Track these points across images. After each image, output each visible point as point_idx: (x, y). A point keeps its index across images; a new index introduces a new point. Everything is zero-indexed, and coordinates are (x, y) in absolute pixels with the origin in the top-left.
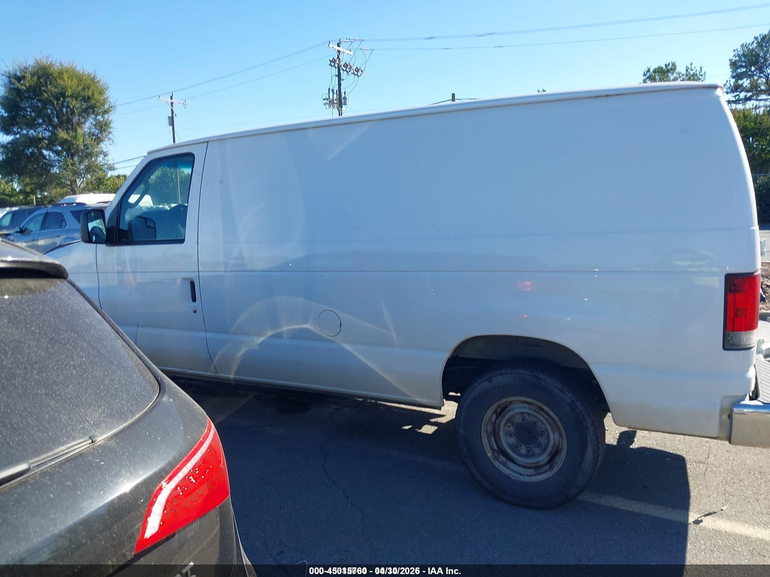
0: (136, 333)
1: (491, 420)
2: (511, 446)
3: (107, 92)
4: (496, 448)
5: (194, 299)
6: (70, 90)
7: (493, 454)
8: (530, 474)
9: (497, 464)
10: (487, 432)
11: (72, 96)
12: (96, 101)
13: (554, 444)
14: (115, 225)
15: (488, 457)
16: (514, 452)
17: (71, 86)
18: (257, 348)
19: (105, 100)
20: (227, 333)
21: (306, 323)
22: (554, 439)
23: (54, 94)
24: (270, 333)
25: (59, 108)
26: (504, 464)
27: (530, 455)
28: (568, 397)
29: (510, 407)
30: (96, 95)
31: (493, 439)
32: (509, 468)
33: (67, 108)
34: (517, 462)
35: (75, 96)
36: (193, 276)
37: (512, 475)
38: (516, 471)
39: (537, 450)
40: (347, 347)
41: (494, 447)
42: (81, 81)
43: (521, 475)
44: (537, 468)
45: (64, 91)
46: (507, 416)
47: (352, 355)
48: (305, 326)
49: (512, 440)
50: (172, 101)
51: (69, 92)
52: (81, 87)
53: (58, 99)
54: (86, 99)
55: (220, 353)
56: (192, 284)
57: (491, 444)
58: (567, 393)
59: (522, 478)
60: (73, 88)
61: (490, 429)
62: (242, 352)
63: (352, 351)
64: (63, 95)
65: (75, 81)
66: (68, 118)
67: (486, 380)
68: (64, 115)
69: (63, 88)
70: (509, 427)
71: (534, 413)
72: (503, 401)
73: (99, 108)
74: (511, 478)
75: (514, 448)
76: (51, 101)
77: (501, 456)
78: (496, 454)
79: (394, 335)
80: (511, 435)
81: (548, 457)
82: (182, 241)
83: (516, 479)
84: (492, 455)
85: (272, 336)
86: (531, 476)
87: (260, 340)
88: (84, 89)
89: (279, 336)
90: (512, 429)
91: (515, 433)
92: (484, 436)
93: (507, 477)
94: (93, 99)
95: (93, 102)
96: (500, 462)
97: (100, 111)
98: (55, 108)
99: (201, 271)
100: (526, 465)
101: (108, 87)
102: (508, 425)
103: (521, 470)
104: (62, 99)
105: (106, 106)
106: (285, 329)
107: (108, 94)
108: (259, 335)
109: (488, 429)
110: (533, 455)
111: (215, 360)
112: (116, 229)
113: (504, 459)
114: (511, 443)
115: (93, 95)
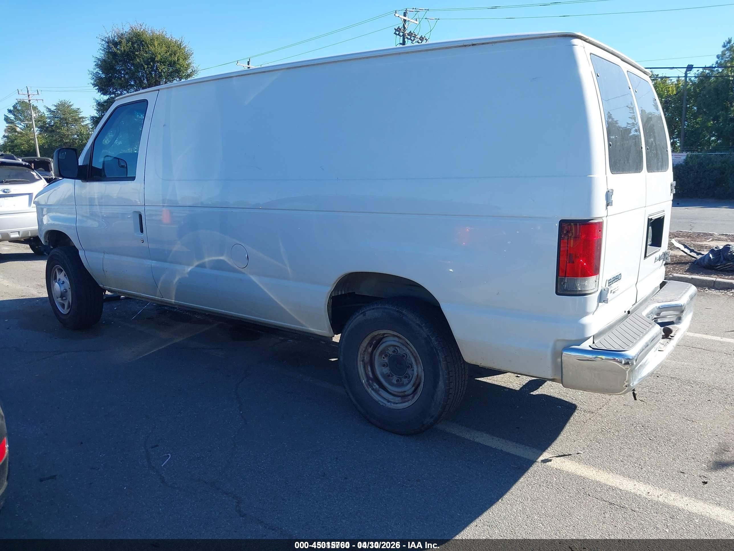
0: (103, 259)
1: (368, 350)
2: (384, 376)
3: (191, 57)
4: (371, 376)
5: (142, 231)
6: (159, 56)
7: (368, 381)
8: (397, 402)
9: (370, 390)
10: (363, 361)
11: (160, 62)
12: (180, 65)
13: (418, 375)
14: (88, 163)
15: (362, 384)
16: (386, 381)
17: (160, 52)
18: (187, 276)
19: (188, 65)
20: (165, 261)
21: (222, 255)
22: (417, 371)
23: (145, 59)
24: (196, 263)
25: (149, 72)
26: (376, 391)
27: (399, 384)
28: (424, 332)
29: (384, 340)
30: (181, 60)
31: (369, 368)
32: (380, 395)
33: (156, 72)
34: (389, 391)
35: (162, 62)
36: (141, 209)
37: (380, 401)
38: (386, 398)
39: (405, 381)
40: (254, 278)
41: (369, 375)
42: (169, 47)
43: (389, 401)
44: (404, 397)
45: (154, 56)
46: (381, 348)
47: (257, 285)
48: (221, 258)
49: (386, 370)
50: (249, 66)
51: (159, 58)
52: (168, 54)
53: (148, 64)
54: (172, 64)
55: (162, 279)
56: (140, 216)
57: (367, 372)
58: (424, 328)
59: (388, 405)
60: (162, 54)
61: (367, 358)
62: (176, 280)
63: (258, 282)
64: (153, 60)
65: (164, 48)
66: (156, 81)
67: (361, 314)
68: (153, 78)
69: (153, 54)
70: (384, 358)
71: (401, 346)
72: (375, 333)
73: (183, 72)
74: (379, 404)
75: (387, 377)
76: (142, 65)
77: (375, 384)
78: (370, 381)
79: (289, 269)
80: (384, 366)
81: (413, 386)
82: (133, 179)
83: (384, 405)
84: (366, 382)
85: (198, 266)
86: (397, 403)
87: (189, 269)
88: (171, 55)
89: (202, 266)
90: (386, 360)
91: (388, 364)
92: (360, 364)
93: (376, 402)
94: (179, 64)
95: (178, 66)
96: (373, 389)
97: (184, 75)
98: (145, 72)
99: (146, 206)
100: (396, 393)
101: (193, 53)
102: (383, 356)
103: (390, 397)
104: (152, 64)
105: (189, 71)
106: (207, 260)
107: (191, 59)
108: (189, 265)
109: (365, 358)
110: (402, 385)
111: (159, 285)
112: (89, 168)
113: (377, 386)
114: (385, 373)
115: (178, 60)
